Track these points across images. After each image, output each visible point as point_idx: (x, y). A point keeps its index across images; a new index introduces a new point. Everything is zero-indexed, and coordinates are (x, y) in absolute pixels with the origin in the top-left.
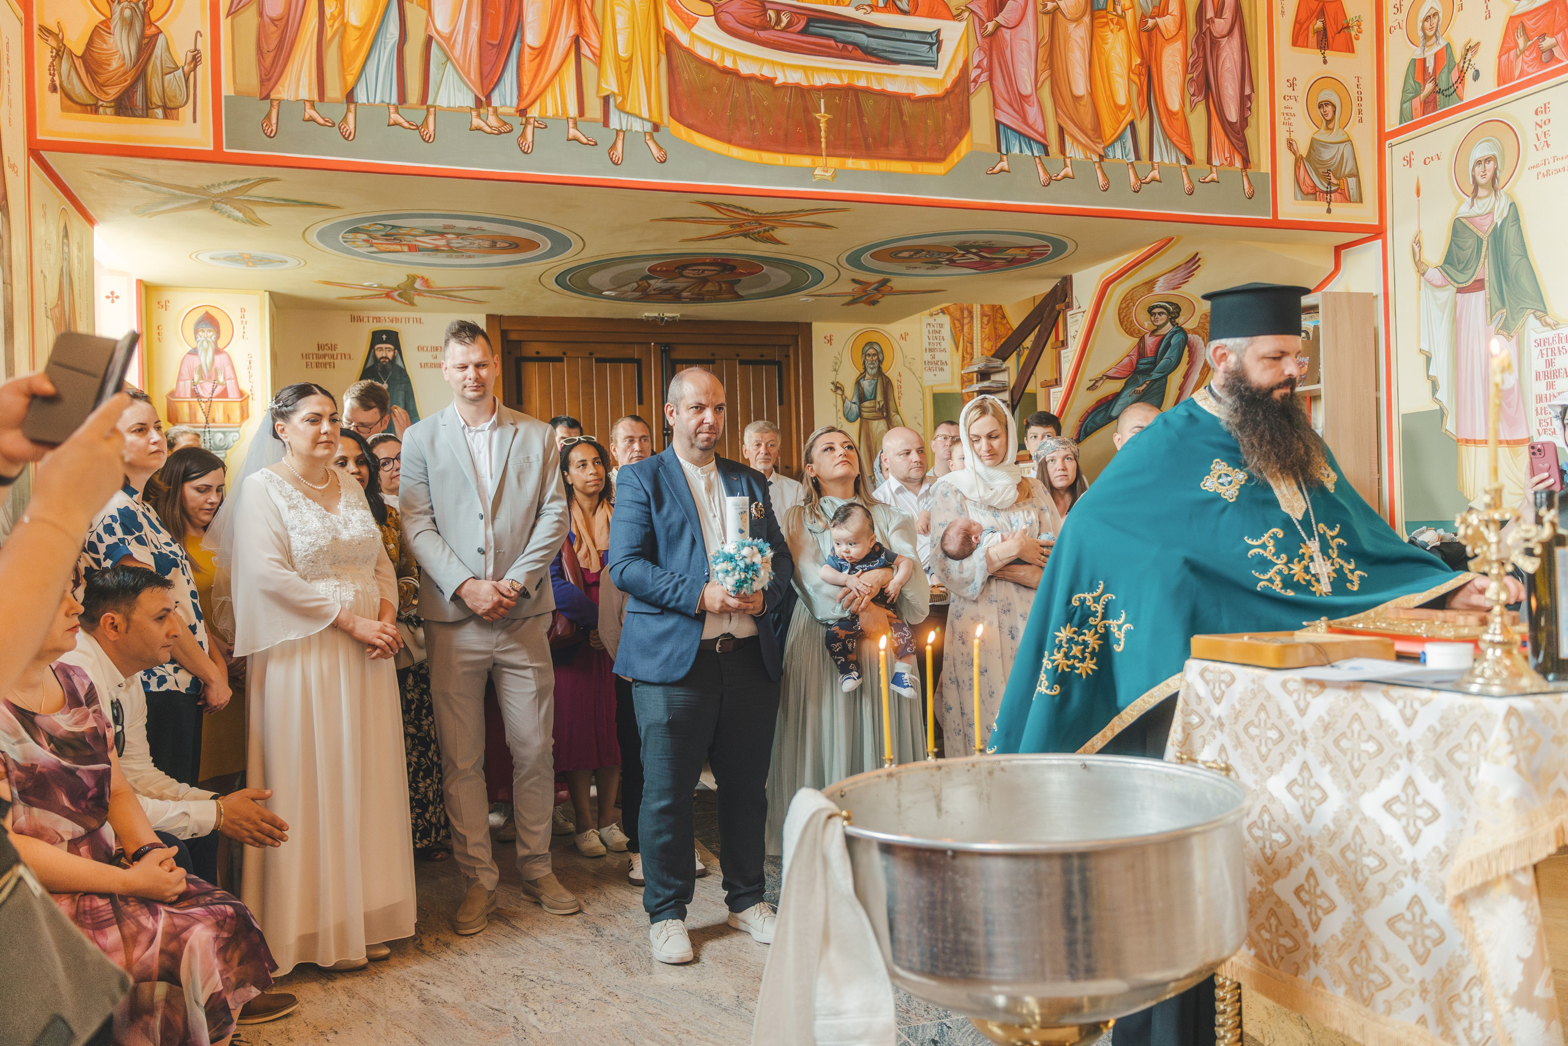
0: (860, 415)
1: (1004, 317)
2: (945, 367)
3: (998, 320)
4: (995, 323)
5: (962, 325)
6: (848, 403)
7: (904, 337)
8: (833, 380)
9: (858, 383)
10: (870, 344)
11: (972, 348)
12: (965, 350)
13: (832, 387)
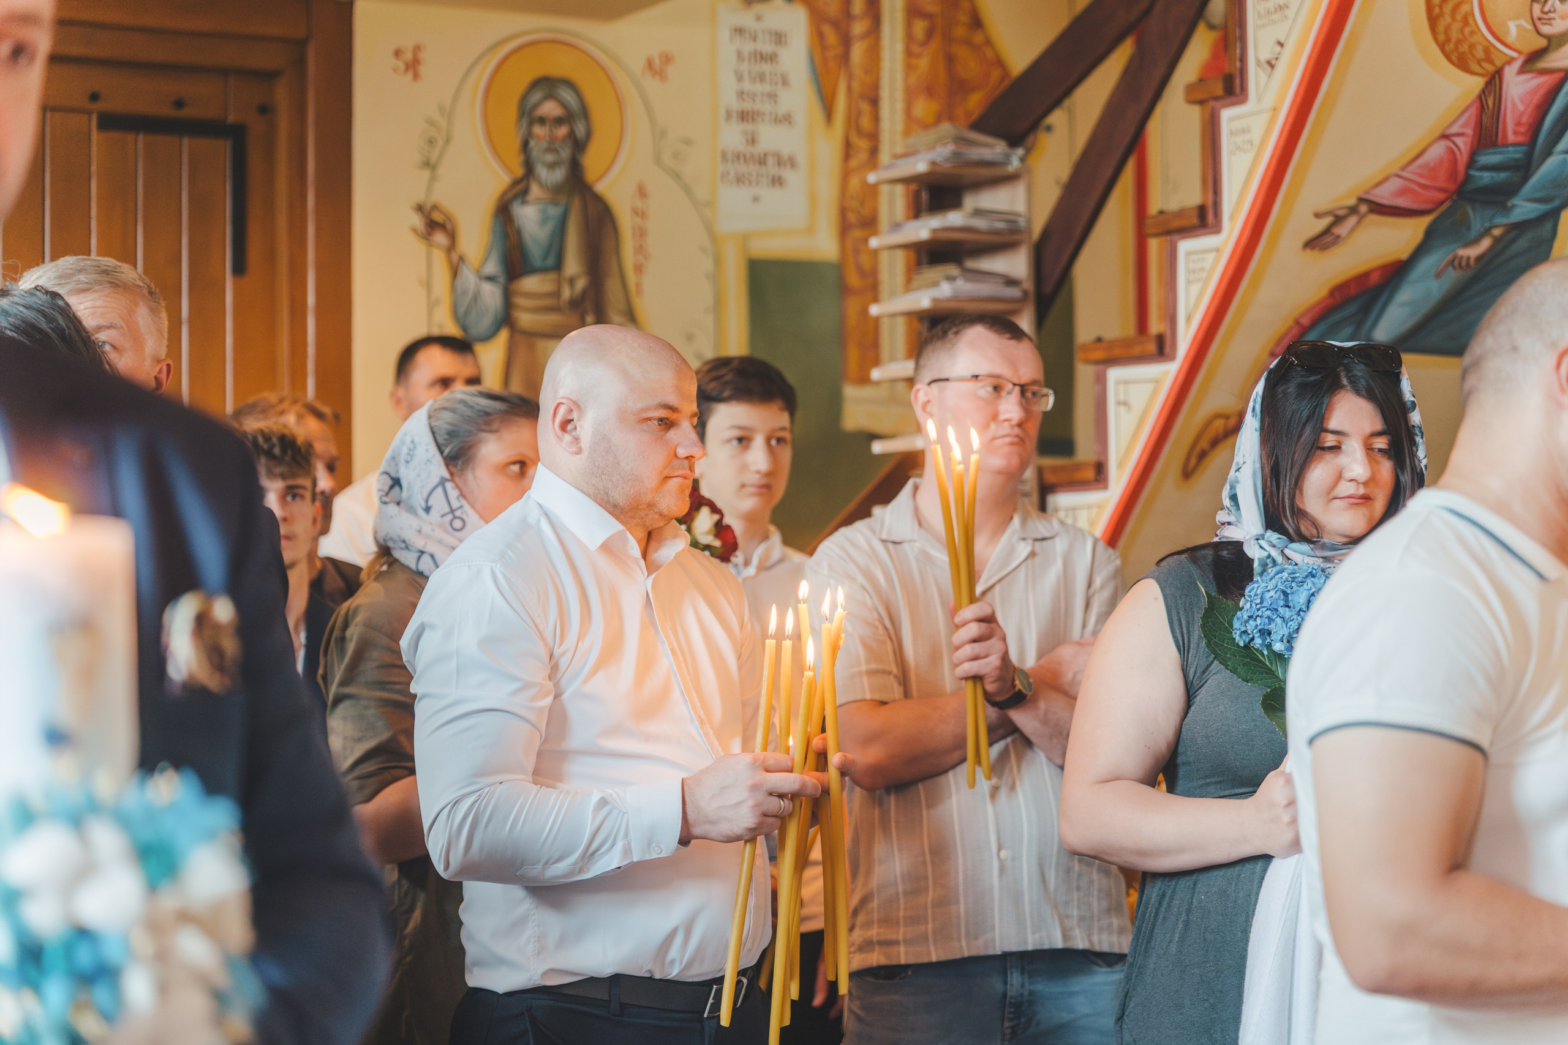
0: (506, 319)
1: (977, 22)
2: (787, 174)
3: (960, 32)
4: (948, 39)
5: (846, 42)
6: (469, 278)
7: (659, 67)
8: (419, 197)
9: (503, 212)
10: (547, 84)
11: (876, 119)
12: (853, 122)
13: (418, 221)
